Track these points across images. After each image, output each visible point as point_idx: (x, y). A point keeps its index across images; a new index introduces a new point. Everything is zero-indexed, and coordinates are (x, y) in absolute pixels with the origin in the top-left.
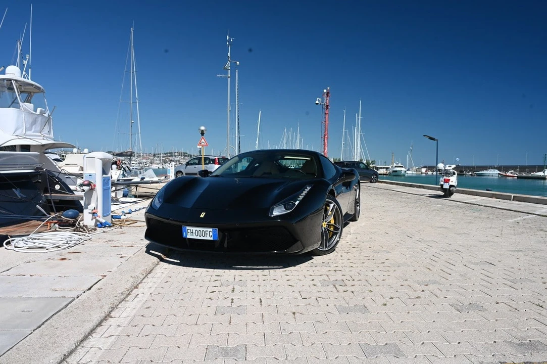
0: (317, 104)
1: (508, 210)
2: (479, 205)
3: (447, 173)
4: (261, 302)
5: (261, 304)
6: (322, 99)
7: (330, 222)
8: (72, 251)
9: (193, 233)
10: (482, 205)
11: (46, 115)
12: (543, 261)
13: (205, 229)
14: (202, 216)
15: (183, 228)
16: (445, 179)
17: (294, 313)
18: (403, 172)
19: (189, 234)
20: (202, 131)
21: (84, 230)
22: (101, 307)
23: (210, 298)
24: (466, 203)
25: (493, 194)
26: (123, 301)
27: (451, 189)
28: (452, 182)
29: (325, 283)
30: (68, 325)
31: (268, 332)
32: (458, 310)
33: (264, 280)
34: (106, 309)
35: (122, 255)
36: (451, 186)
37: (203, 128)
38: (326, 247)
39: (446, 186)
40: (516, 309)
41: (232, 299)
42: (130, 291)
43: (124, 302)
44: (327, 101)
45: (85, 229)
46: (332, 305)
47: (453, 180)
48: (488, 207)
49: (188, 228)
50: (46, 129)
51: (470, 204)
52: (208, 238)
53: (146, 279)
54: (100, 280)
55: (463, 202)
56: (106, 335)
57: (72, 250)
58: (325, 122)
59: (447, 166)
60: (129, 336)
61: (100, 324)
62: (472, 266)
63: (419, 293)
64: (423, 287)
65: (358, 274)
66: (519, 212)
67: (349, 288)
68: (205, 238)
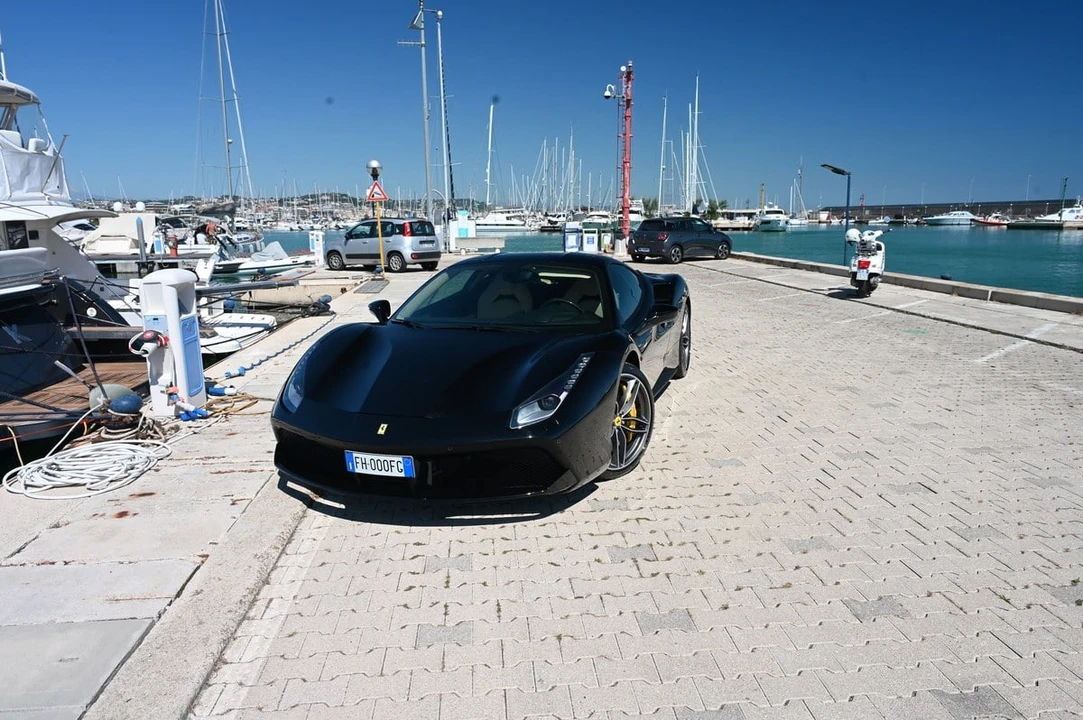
0: (608, 97)
1: (978, 328)
2: (924, 316)
3: (865, 248)
4: (499, 610)
5: (499, 617)
6: (617, 86)
7: (628, 415)
8: (138, 492)
9: (365, 463)
10: (929, 317)
11: (49, 153)
12: (1028, 475)
13: (389, 458)
14: (381, 432)
15: (347, 455)
16: (860, 262)
17: (559, 638)
18: (781, 224)
19: (359, 465)
20: (374, 169)
21: (156, 432)
22: (206, 641)
23: (405, 606)
24: (899, 311)
25: (954, 287)
26: (244, 619)
27: (872, 280)
28: (874, 266)
29: (618, 555)
30: (147, 692)
31: (512, 688)
32: (857, 616)
33: (505, 552)
34: (215, 648)
35: (235, 498)
36: (872, 275)
37: (374, 164)
38: (621, 462)
39: (862, 276)
40: (961, 609)
41: (446, 606)
42: (255, 593)
43: (246, 622)
44: (627, 89)
45: (158, 430)
46: (628, 613)
47: (877, 263)
48: (942, 320)
49: (355, 455)
50: (53, 182)
51: (907, 313)
52: (395, 473)
53: (284, 557)
54: (198, 568)
55: (894, 309)
56: (219, 709)
57: (137, 487)
58: (625, 135)
59: (866, 233)
60: (260, 709)
61: (205, 683)
62: (893, 497)
63: (789, 575)
64: (799, 559)
65: (679, 528)
66: (999, 333)
67: (662, 567)
68: (389, 474)
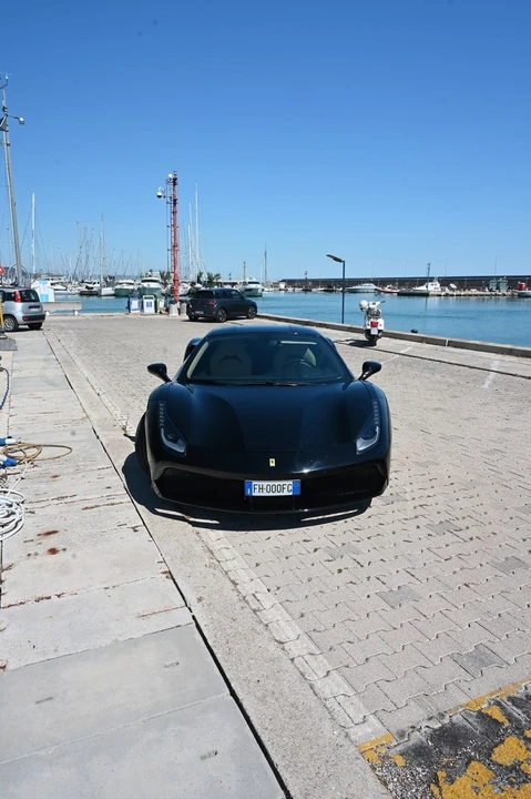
0: (159, 197)
1: (460, 365)
4: (412, 575)
5: (417, 579)
6: (165, 189)
9: (260, 488)
13: (281, 483)
14: (272, 464)
15: (246, 485)
16: (372, 322)
17: (466, 585)
18: (260, 291)
19: (257, 490)
23: (352, 583)
24: (403, 355)
25: (422, 338)
27: (378, 334)
28: (380, 325)
29: (436, 530)
33: (368, 538)
35: (130, 526)
39: (373, 332)
41: (377, 578)
43: (258, 612)
44: (174, 192)
46: (485, 564)
47: (382, 323)
48: (435, 360)
49: (254, 483)
52: (286, 493)
53: (221, 563)
54: (175, 582)
55: (400, 354)
56: (320, 674)
58: (173, 225)
60: (347, 666)
65: (450, 508)
67: (469, 533)
68: (281, 494)
